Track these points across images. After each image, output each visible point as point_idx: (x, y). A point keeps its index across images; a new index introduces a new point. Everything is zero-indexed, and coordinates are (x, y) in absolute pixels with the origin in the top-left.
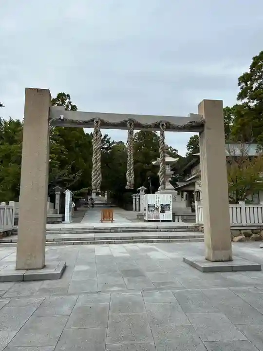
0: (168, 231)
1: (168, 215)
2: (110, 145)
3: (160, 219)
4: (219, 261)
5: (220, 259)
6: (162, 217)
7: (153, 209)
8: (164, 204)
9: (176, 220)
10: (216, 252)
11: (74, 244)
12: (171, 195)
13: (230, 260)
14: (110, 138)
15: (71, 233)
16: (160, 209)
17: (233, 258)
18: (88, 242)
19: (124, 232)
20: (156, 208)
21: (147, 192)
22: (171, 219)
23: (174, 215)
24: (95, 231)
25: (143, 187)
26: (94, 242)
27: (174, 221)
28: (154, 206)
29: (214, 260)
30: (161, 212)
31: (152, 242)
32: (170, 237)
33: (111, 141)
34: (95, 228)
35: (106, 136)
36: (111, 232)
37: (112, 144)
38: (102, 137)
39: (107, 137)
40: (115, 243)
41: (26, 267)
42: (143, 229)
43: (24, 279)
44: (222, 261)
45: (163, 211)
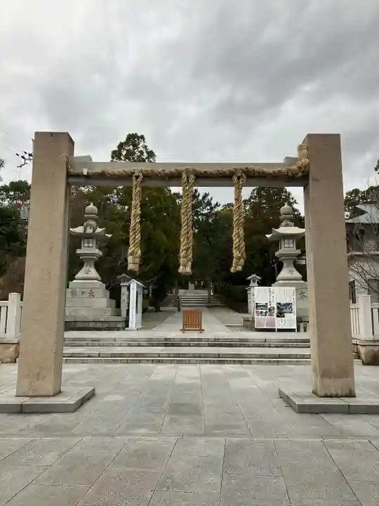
0: (282, 347)
1: (290, 320)
2: (211, 208)
3: (276, 327)
4: (331, 396)
5: (334, 393)
6: (280, 323)
7: (264, 311)
8: (282, 302)
9: (302, 329)
10: (327, 381)
11: (127, 362)
12: (294, 288)
13: (351, 395)
14: (211, 199)
15: (130, 345)
16: (276, 311)
17: (357, 392)
18: (148, 360)
19: (210, 345)
20: (270, 310)
21: (261, 284)
22: (295, 327)
23: (299, 320)
24: (168, 343)
25: (255, 275)
26: (158, 360)
27: (299, 330)
28: (265, 306)
29: (323, 394)
30: (278, 316)
31: (250, 362)
32: (280, 356)
33: (213, 203)
34: (166, 339)
35: (206, 195)
36: (189, 346)
37: (215, 208)
38: (200, 198)
39: (209, 197)
40: (189, 362)
41: (31, 394)
42: (243, 343)
43: (21, 410)
44: (337, 396)
45: (280, 315)
